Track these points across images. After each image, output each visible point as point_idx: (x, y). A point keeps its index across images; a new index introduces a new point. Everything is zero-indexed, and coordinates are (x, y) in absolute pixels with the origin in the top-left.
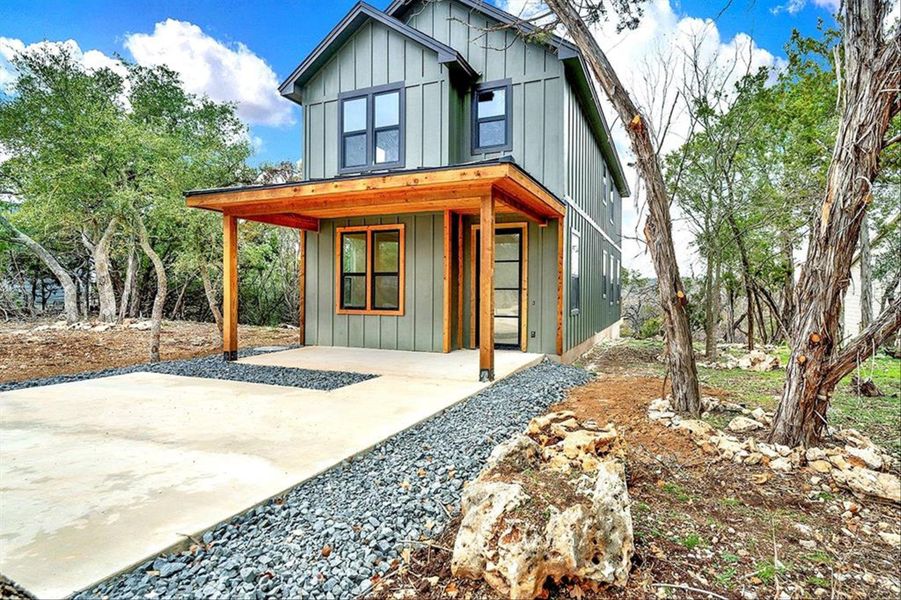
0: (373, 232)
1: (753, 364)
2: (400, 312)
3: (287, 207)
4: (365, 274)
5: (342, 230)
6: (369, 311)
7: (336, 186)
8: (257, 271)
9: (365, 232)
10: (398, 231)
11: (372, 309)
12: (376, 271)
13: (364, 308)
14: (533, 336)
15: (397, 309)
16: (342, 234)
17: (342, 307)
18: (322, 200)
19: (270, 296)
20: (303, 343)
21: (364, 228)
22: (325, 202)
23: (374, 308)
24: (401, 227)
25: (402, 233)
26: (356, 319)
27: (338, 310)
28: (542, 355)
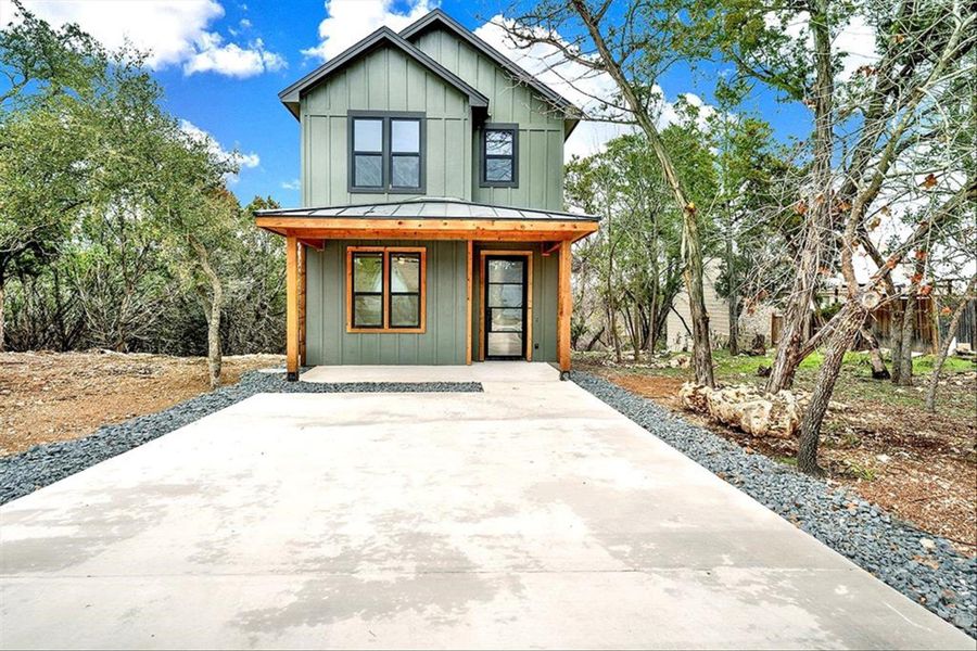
0: (391, 253)
1: (680, 363)
2: (422, 330)
3: (370, 234)
4: (382, 294)
5: (354, 249)
6: (386, 330)
9: (383, 253)
10: (419, 253)
11: (389, 328)
12: (393, 291)
13: (382, 326)
14: (537, 347)
15: (419, 326)
16: (353, 253)
17: (353, 326)
20: (303, 364)
21: (382, 249)
23: (391, 326)
24: (423, 250)
25: (423, 256)
26: (371, 338)
27: (349, 329)
28: (546, 363)
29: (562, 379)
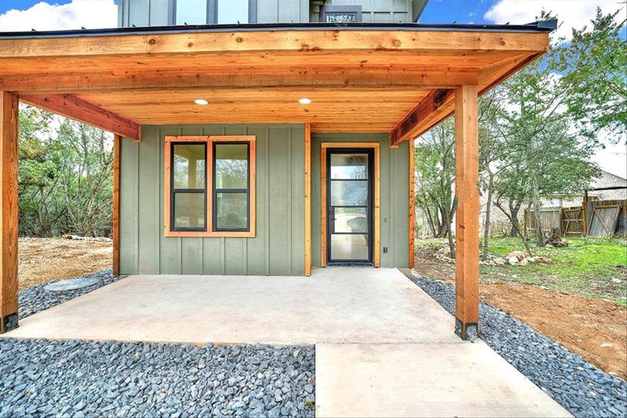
0: (214, 144)
2: (251, 233)
4: (204, 191)
5: (174, 139)
6: (210, 233)
7: (240, 40)
8: (37, 188)
9: (205, 143)
10: (248, 143)
11: (213, 231)
13: (204, 229)
14: (385, 252)
15: (247, 230)
16: (173, 144)
17: (172, 228)
18: (194, 73)
19: (51, 209)
20: (118, 272)
21: (204, 139)
22: (198, 76)
23: (215, 229)
24: (252, 138)
25: (253, 146)
26: (193, 242)
27: (167, 232)
28: (396, 270)
29: (465, 337)
